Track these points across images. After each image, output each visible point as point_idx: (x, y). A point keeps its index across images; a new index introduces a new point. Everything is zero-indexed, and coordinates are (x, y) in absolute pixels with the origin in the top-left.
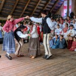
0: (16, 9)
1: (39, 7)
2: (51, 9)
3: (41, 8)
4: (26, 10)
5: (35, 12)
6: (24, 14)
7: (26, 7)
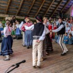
0: (32, 9)
1: (52, 8)
2: (62, 9)
3: (54, 8)
4: (40, 11)
5: (48, 12)
6: (39, 13)
7: (40, 8)
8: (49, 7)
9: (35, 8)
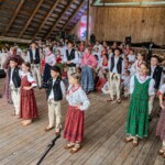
5: (43, 29)
6: (26, 31)
8: (43, 20)
9: (19, 22)
